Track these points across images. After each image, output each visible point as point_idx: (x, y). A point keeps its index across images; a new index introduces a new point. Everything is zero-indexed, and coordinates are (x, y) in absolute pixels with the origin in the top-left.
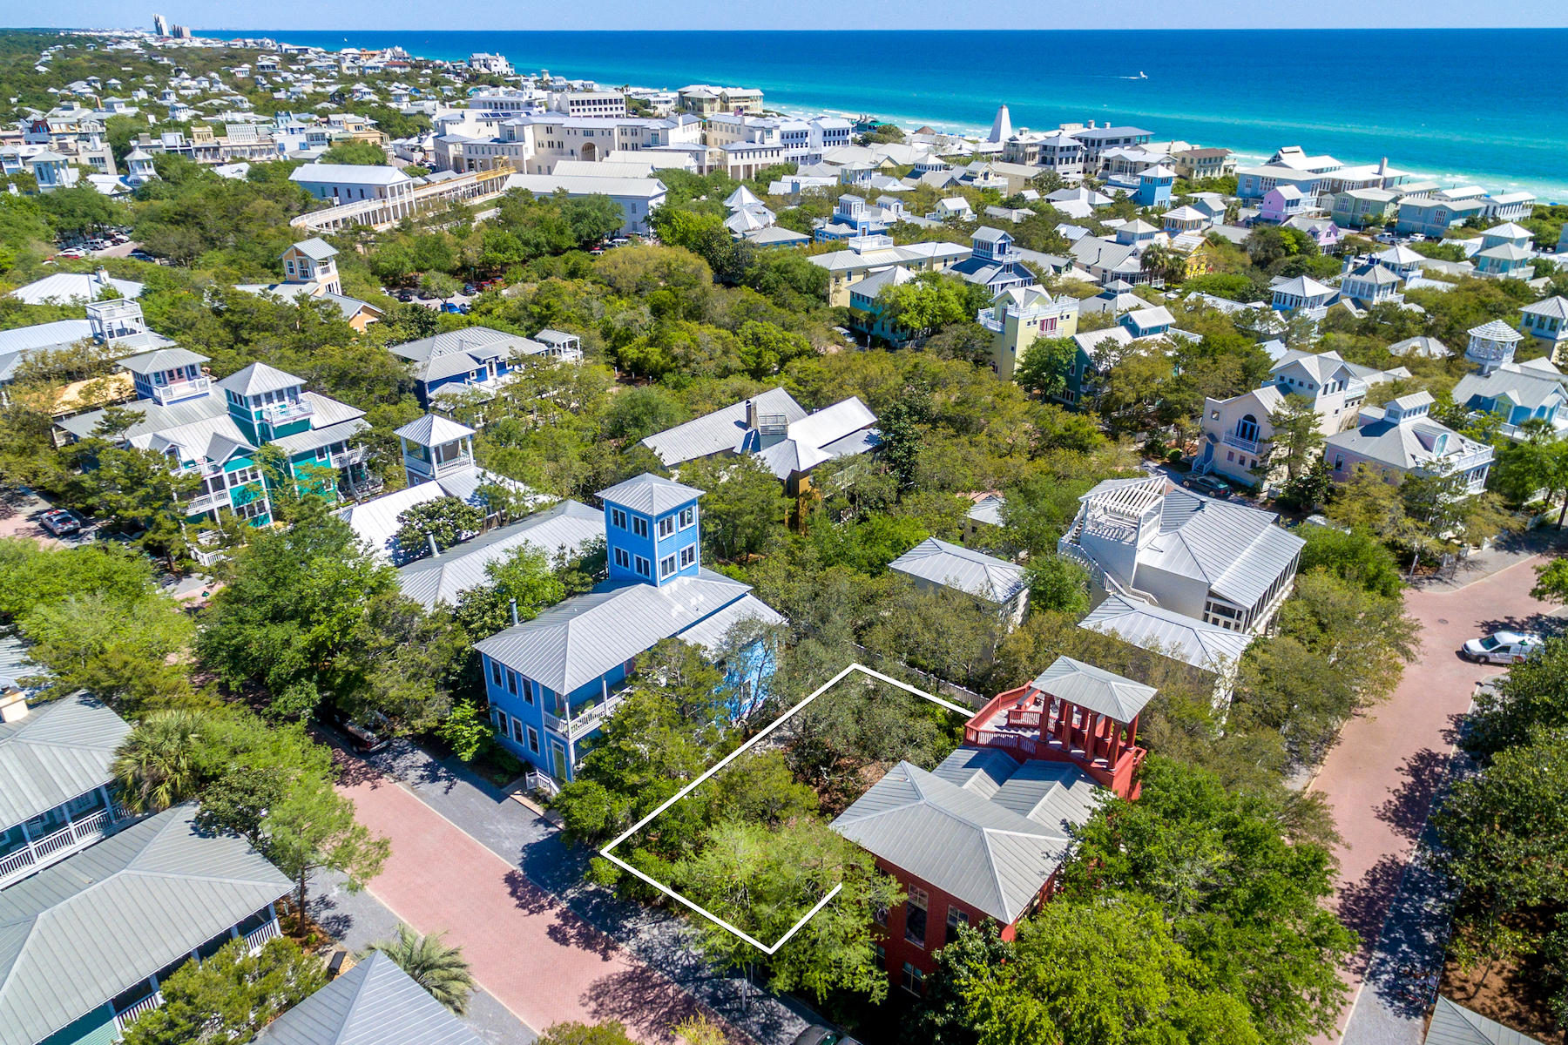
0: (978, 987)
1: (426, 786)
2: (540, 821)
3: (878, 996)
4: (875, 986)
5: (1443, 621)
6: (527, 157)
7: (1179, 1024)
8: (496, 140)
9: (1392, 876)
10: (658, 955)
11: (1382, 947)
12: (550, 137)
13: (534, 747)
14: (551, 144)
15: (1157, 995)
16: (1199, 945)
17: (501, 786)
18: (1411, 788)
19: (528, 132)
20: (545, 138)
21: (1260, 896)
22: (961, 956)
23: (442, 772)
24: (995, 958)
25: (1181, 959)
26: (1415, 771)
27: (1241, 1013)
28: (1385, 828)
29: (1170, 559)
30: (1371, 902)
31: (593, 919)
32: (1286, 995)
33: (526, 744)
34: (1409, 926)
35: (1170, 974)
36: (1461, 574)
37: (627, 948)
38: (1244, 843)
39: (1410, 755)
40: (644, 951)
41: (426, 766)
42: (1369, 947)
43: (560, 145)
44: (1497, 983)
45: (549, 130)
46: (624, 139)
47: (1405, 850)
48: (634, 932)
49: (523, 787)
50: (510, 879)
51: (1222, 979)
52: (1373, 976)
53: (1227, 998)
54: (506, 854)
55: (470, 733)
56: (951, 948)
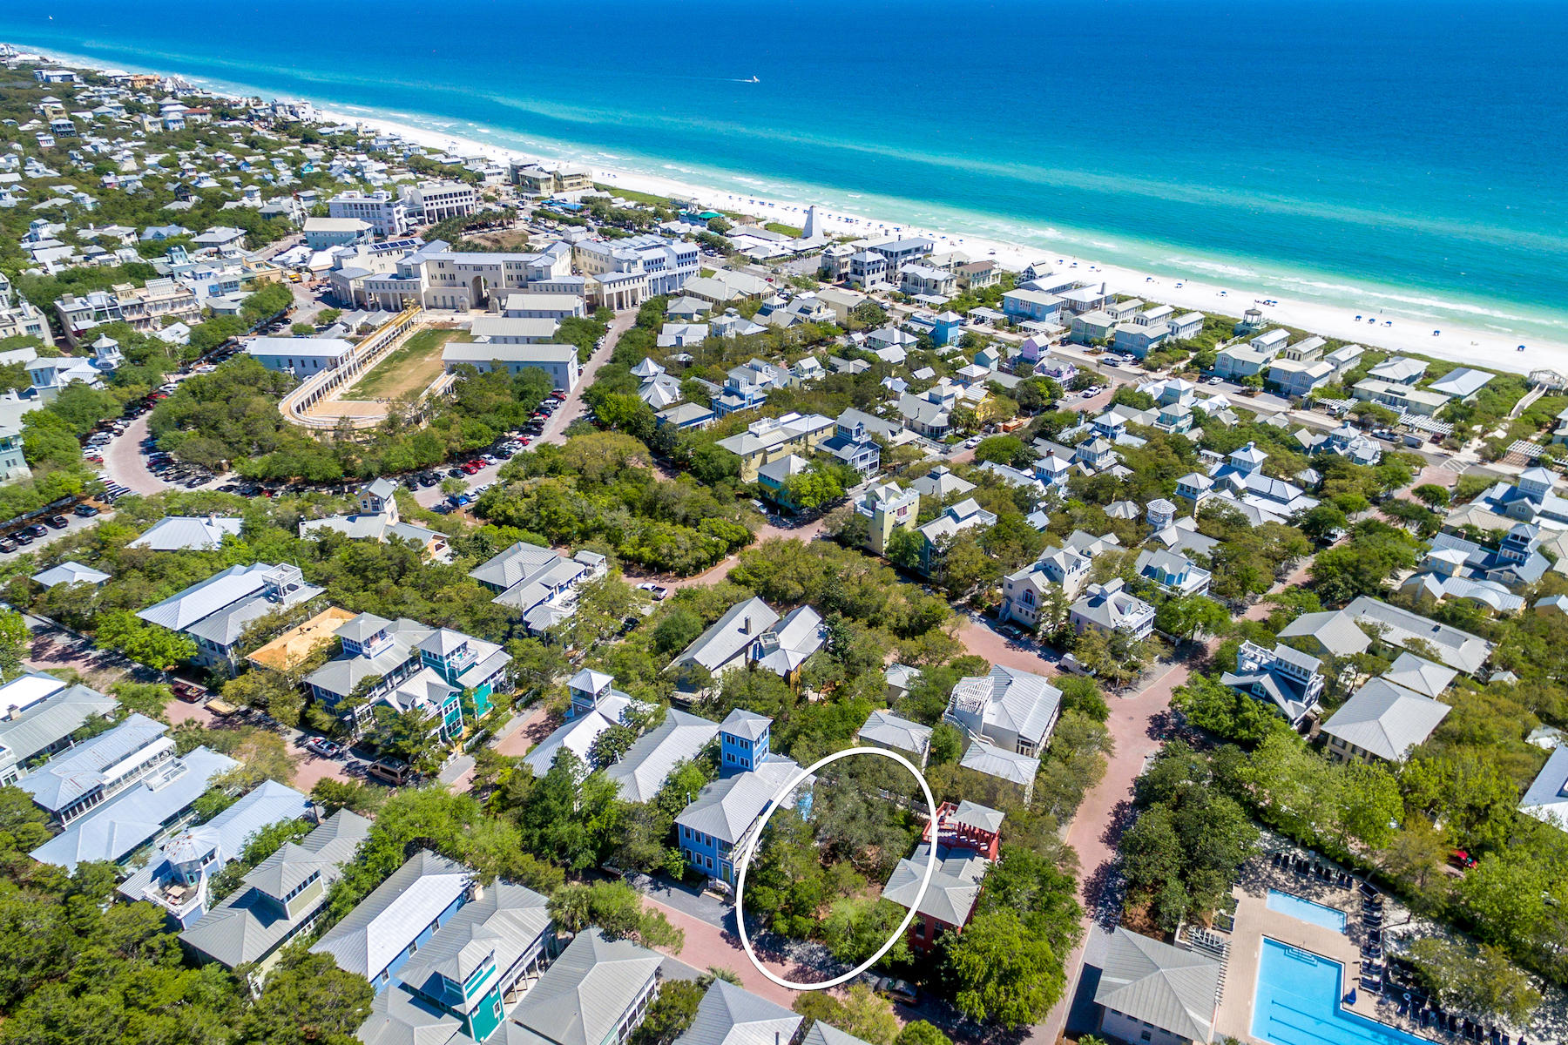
0: (955, 953)
1: (656, 893)
2: (723, 904)
3: (911, 962)
4: (910, 959)
5: (1131, 718)
6: (423, 290)
7: (1026, 955)
8: (394, 276)
9: (1108, 871)
10: (806, 959)
11: (1101, 905)
12: (442, 271)
13: (710, 866)
14: (443, 277)
15: (1019, 946)
16: (1030, 924)
17: (694, 888)
18: (1114, 823)
19: (423, 269)
20: (438, 272)
21: (1050, 901)
22: (947, 942)
23: (660, 884)
24: (960, 941)
25: (1025, 932)
26: (1116, 814)
27: (1047, 946)
28: (1103, 845)
29: (999, 719)
30: (1097, 884)
31: (770, 948)
32: (1062, 937)
33: (704, 864)
34: (1111, 892)
35: (1021, 937)
36: (1142, 683)
37: (790, 958)
38: (1044, 880)
39: (1114, 805)
40: (798, 959)
41: (650, 882)
42: (1096, 907)
43: (452, 277)
44: (1144, 913)
45: (441, 265)
46: (509, 272)
47: (1109, 855)
48: (790, 951)
49: (707, 887)
50: (722, 935)
51: (1039, 937)
52: (1097, 918)
53: (1042, 943)
54: (715, 923)
55: (680, 864)
56: (941, 939)
